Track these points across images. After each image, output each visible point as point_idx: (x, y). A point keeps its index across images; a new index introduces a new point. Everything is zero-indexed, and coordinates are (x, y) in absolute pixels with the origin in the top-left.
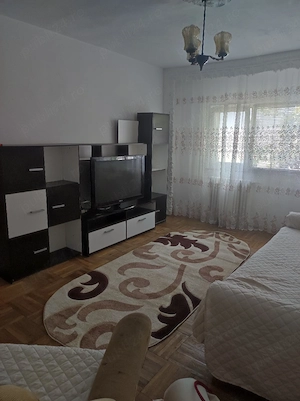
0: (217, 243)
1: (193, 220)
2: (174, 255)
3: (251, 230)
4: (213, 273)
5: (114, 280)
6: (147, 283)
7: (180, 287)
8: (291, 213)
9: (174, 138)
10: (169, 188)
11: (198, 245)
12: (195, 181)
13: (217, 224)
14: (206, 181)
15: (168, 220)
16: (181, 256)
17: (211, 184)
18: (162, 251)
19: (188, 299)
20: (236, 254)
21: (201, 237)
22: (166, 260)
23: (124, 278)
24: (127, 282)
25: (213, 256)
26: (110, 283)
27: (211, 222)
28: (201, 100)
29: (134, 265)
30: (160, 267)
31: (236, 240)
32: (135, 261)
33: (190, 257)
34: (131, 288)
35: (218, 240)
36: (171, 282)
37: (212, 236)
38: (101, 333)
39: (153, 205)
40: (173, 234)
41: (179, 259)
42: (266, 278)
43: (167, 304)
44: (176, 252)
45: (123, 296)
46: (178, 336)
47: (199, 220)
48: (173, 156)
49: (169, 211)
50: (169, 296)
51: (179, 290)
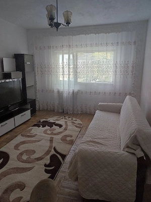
0: (66, 122)
1: (51, 111)
2: (45, 132)
3: (80, 113)
4: (68, 139)
5: (13, 155)
6: (34, 152)
7: (53, 150)
8: (100, 103)
9: (36, 68)
10: (36, 96)
11: (57, 125)
12: (50, 90)
13: (63, 112)
14: (56, 91)
15: (37, 113)
16: (49, 132)
17: (58, 91)
18: (38, 131)
19: (59, 156)
20: (76, 127)
21: (57, 120)
22: (42, 136)
23: (19, 152)
24: (21, 154)
25: (66, 129)
26: (10, 157)
27: (60, 111)
28: (49, 47)
29: (23, 143)
30: (39, 141)
31: (74, 119)
32: (24, 140)
33: (54, 132)
34: (25, 157)
35: (66, 120)
36: (47, 149)
37: (62, 118)
38: (12, 191)
39: (29, 106)
40: (42, 120)
41: (49, 134)
42: (99, 138)
43: (48, 162)
44: (46, 130)
45: (21, 163)
46: (58, 179)
47: (54, 111)
48: (37, 77)
49: (37, 107)
50: (48, 157)
51: (53, 152)
